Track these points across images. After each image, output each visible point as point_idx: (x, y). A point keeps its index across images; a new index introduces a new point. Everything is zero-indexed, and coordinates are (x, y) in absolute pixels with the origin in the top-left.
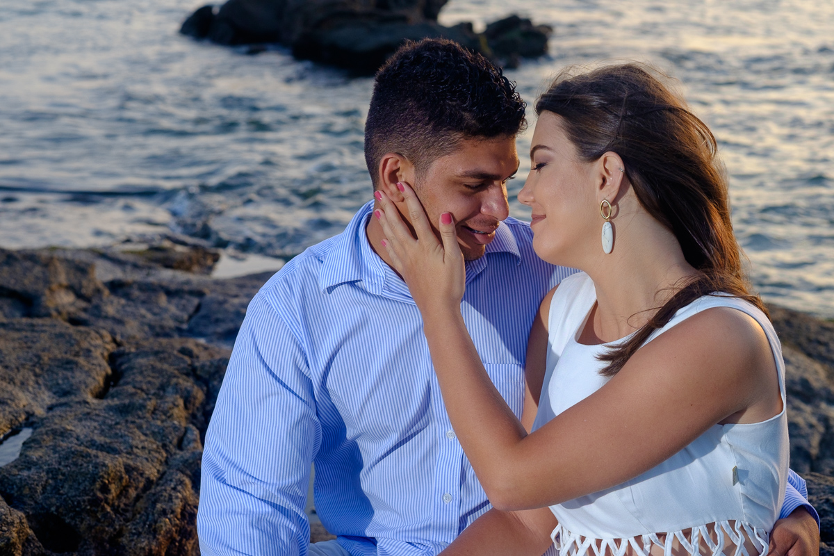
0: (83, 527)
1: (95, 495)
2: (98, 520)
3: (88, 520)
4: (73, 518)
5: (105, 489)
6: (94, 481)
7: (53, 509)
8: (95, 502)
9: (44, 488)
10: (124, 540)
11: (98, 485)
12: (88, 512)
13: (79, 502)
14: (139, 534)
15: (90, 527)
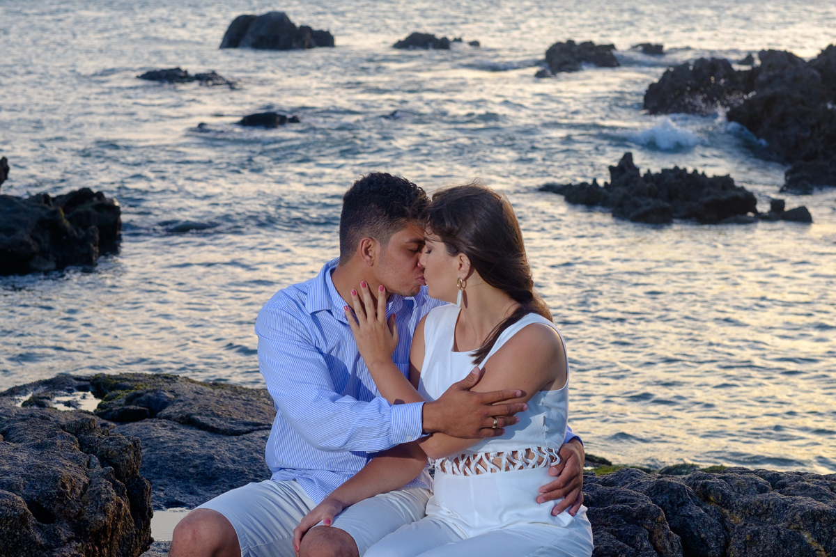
0: (56, 510)
1: (59, 489)
2: (65, 505)
3: (58, 505)
4: (48, 504)
5: (64, 486)
6: (56, 481)
7: (35, 498)
8: (61, 494)
9: (24, 486)
10: (86, 517)
11: (60, 483)
12: (58, 500)
13: (51, 494)
14: (95, 513)
15: (60, 510)
